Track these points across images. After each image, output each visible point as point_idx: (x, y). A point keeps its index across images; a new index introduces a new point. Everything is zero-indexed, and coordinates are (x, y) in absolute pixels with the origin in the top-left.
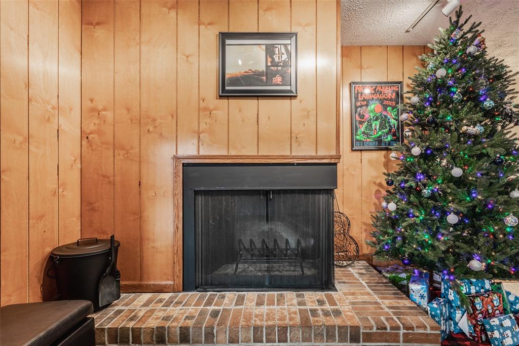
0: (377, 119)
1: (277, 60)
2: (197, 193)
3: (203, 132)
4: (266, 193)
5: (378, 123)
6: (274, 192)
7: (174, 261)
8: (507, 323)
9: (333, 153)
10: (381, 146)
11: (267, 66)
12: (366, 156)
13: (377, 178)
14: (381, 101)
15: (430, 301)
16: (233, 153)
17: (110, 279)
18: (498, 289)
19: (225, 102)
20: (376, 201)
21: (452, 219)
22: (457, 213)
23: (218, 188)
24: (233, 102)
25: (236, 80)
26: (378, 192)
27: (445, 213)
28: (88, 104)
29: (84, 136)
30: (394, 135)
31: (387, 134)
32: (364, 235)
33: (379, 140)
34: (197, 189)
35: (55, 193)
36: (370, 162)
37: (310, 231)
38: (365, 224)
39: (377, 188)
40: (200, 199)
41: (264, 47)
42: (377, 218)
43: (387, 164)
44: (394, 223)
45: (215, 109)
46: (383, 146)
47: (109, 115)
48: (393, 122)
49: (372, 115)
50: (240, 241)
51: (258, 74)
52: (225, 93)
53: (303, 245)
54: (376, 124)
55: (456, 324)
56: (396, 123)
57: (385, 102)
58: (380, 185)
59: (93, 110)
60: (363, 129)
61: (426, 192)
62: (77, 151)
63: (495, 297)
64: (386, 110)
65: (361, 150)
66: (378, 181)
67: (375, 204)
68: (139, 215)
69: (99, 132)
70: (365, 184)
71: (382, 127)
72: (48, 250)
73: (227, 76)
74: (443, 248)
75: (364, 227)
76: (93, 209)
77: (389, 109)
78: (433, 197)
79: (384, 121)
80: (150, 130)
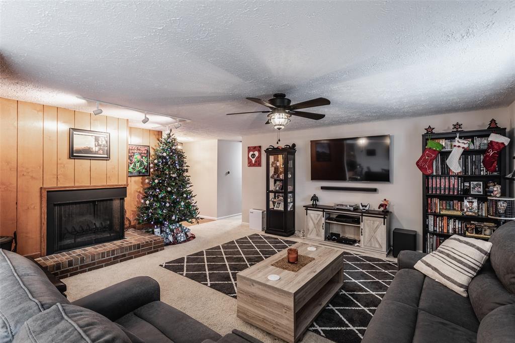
0: (138, 162)
1: (100, 143)
3: (59, 175)
4: (94, 202)
5: (139, 164)
6: (98, 201)
7: (41, 240)
8: (182, 235)
9: (125, 183)
10: (140, 174)
11: (95, 146)
12: (133, 178)
13: (138, 189)
14: (140, 154)
15: (161, 233)
16: (77, 185)
18: (180, 225)
19: (72, 161)
20: (138, 200)
21: (168, 205)
22: (169, 203)
23: (68, 202)
25: (79, 151)
26: (138, 195)
27: (165, 203)
30: (146, 169)
31: (143, 169)
32: (132, 216)
33: (139, 172)
34: (55, 203)
36: (135, 182)
37: (107, 217)
38: (133, 211)
39: (138, 194)
40: (57, 208)
41: (94, 137)
42: (138, 207)
43: (143, 183)
44: (147, 208)
45: (67, 164)
46: (141, 174)
48: (145, 163)
49: (136, 160)
52: (73, 157)
53: (104, 225)
54: (138, 165)
55: (169, 240)
56: (147, 164)
57: (142, 155)
58: (140, 192)
60: (132, 166)
61: (160, 196)
63: (180, 228)
64: (142, 158)
65: (131, 176)
66: (138, 191)
67: (137, 201)
70: (132, 192)
71: (141, 165)
73: (74, 149)
74: (165, 214)
75: (132, 212)
77: (144, 157)
78: (162, 198)
79: (142, 163)
80: (25, 174)
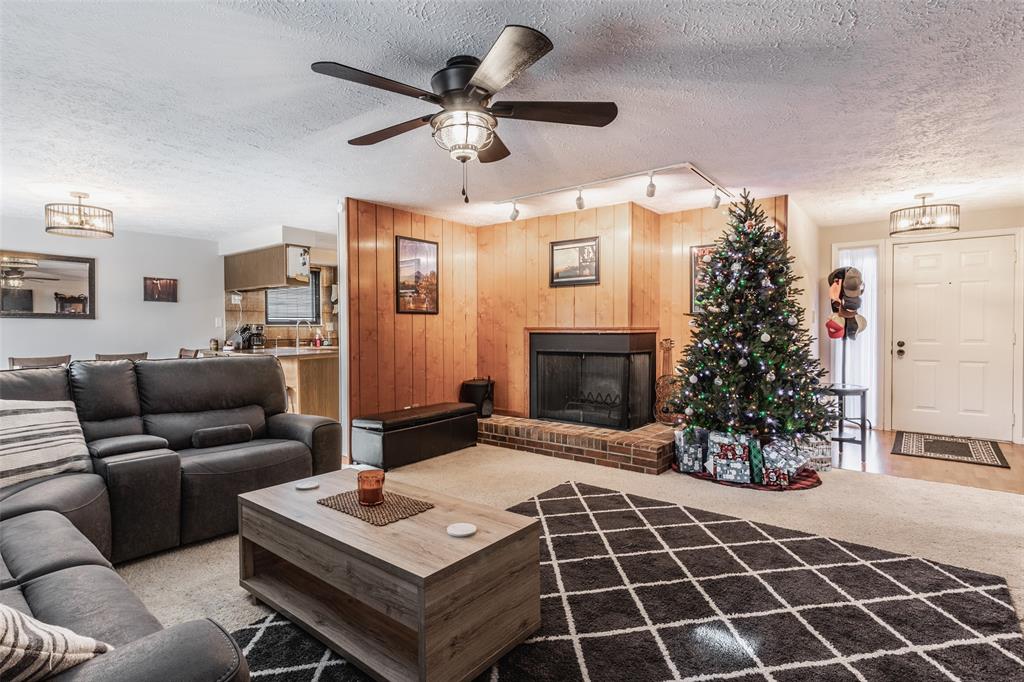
1: (586, 258)
2: (538, 353)
4: (581, 354)
9: (625, 325)
11: (580, 263)
16: (559, 326)
17: (488, 401)
19: (554, 289)
24: (559, 289)
25: (561, 275)
28: (481, 296)
29: (479, 316)
34: (538, 350)
35: (464, 350)
40: (540, 357)
41: (578, 249)
45: (549, 295)
47: (490, 301)
50: (582, 393)
51: (575, 269)
52: (553, 284)
59: (483, 299)
62: (475, 326)
68: (505, 366)
69: (487, 314)
72: (462, 381)
73: (555, 272)
76: (483, 361)
